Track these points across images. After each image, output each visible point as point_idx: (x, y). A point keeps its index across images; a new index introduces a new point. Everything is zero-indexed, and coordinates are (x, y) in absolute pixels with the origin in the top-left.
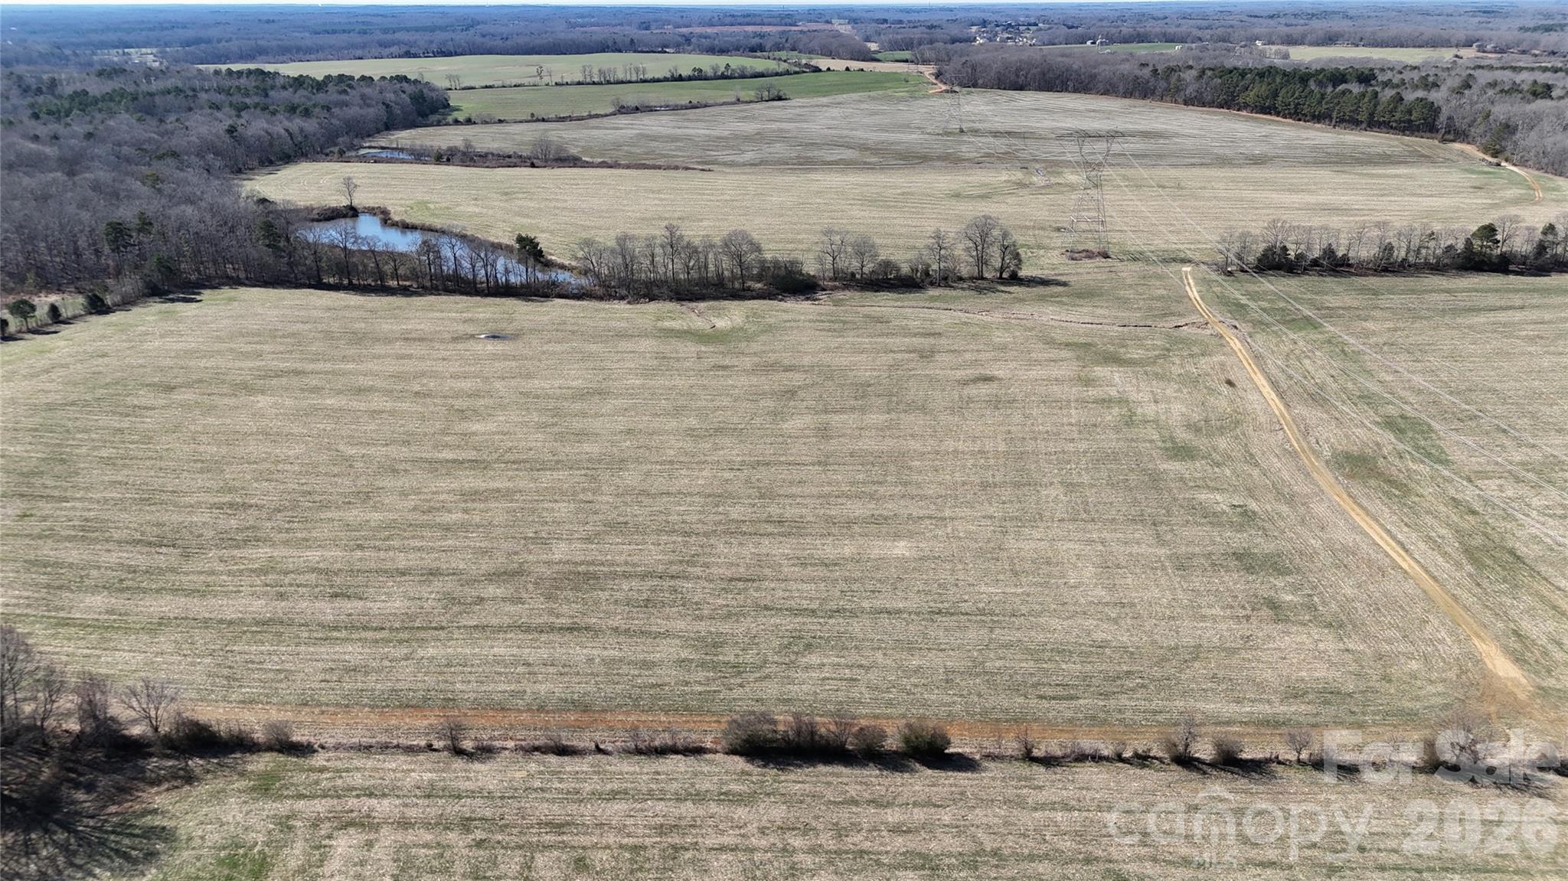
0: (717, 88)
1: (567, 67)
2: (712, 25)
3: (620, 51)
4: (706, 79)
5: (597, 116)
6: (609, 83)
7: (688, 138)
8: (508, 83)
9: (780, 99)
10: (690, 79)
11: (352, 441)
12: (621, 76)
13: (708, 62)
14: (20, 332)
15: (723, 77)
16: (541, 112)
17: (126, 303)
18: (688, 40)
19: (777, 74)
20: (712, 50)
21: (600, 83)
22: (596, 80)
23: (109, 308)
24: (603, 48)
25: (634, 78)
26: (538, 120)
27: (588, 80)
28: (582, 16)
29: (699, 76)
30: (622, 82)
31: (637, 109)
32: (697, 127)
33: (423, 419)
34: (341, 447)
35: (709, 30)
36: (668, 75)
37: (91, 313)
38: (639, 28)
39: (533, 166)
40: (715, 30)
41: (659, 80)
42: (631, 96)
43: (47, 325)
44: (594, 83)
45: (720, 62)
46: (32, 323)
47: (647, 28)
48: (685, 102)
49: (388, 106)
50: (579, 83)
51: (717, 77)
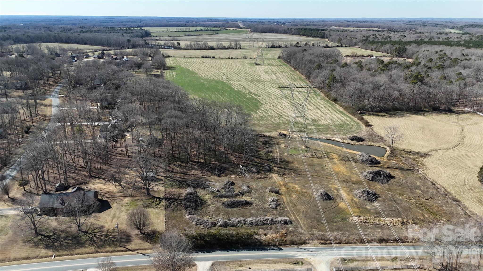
1: (173, 29)
4: (203, 31)
5: (181, 36)
6: (182, 31)
8: (160, 31)
9: (217, 34)
10: (199, 31)
12: (184, 30)
13: (203, 28)
15: (206, 31)
18: (199, 24)
19: (218, 30)
20: (205, 27)
22: (179, 31)
24: (181, 26)
25: (188, 31)
29: (201, 30)
35: (204, 23)
36: (195, 30)
40: (206, 23)
41: (193, 31)
42: (187, 33)
48: (198, 35)
50: (176, 31)
51: (205, 31)
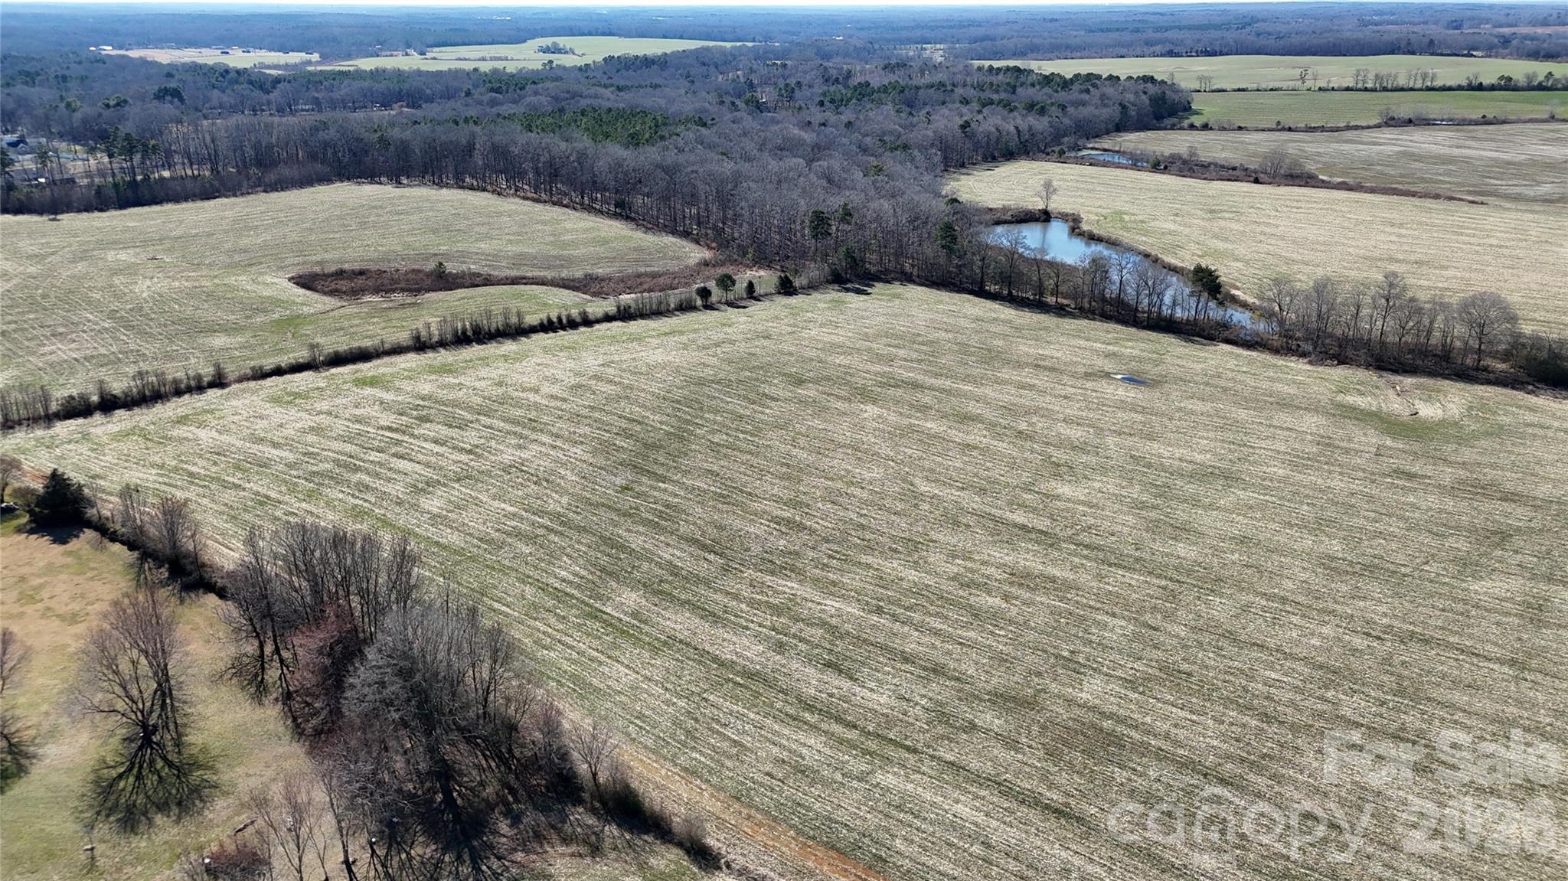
0: (1526, 101)
1: (1337, 70)
2: (1545, 23)
3: (1413, 53)
4: (1516, 89)
5: (1356, 128)
6: (1385, 89)
7: (1467, 161)
8: (1263, 86)
11: (932, 477)
12: (1402, 82)
13: (1519, 69)
14: (720, 302)
15: (1541, 87)
16: (1287, 122)
17: (812, 287)
18: (1506, 41)
20: (1535, 55)
21: (1374, 90)
22: (1370, 85)
23: (796, 290)
24: (1393, 49)
25: (1419, 85)
26: (1283, 129)
27: (1360, 86)
28: (1380, 13)
29: (1507, 85)
30: (1402, 89)
31: (1410, 121)
32: (1482, 148)
33: (1013, 465)
34: (917, 481)
35: (1540, 30)
36: (1464, 83)
37: (779, 293)
38: (1448, 28)
39: (1257, 181)
40: (1548, 30)
41: (1450, 89)
42: (1405, 105)
43: (742, 299)
44: (1366, 90)
45: (1540, 69)
46: (731, 296)
47: (1456, 28)
48: (1476, 115)
49: (1123, 107)
50: (1348, 89)
51: (1530, 88)
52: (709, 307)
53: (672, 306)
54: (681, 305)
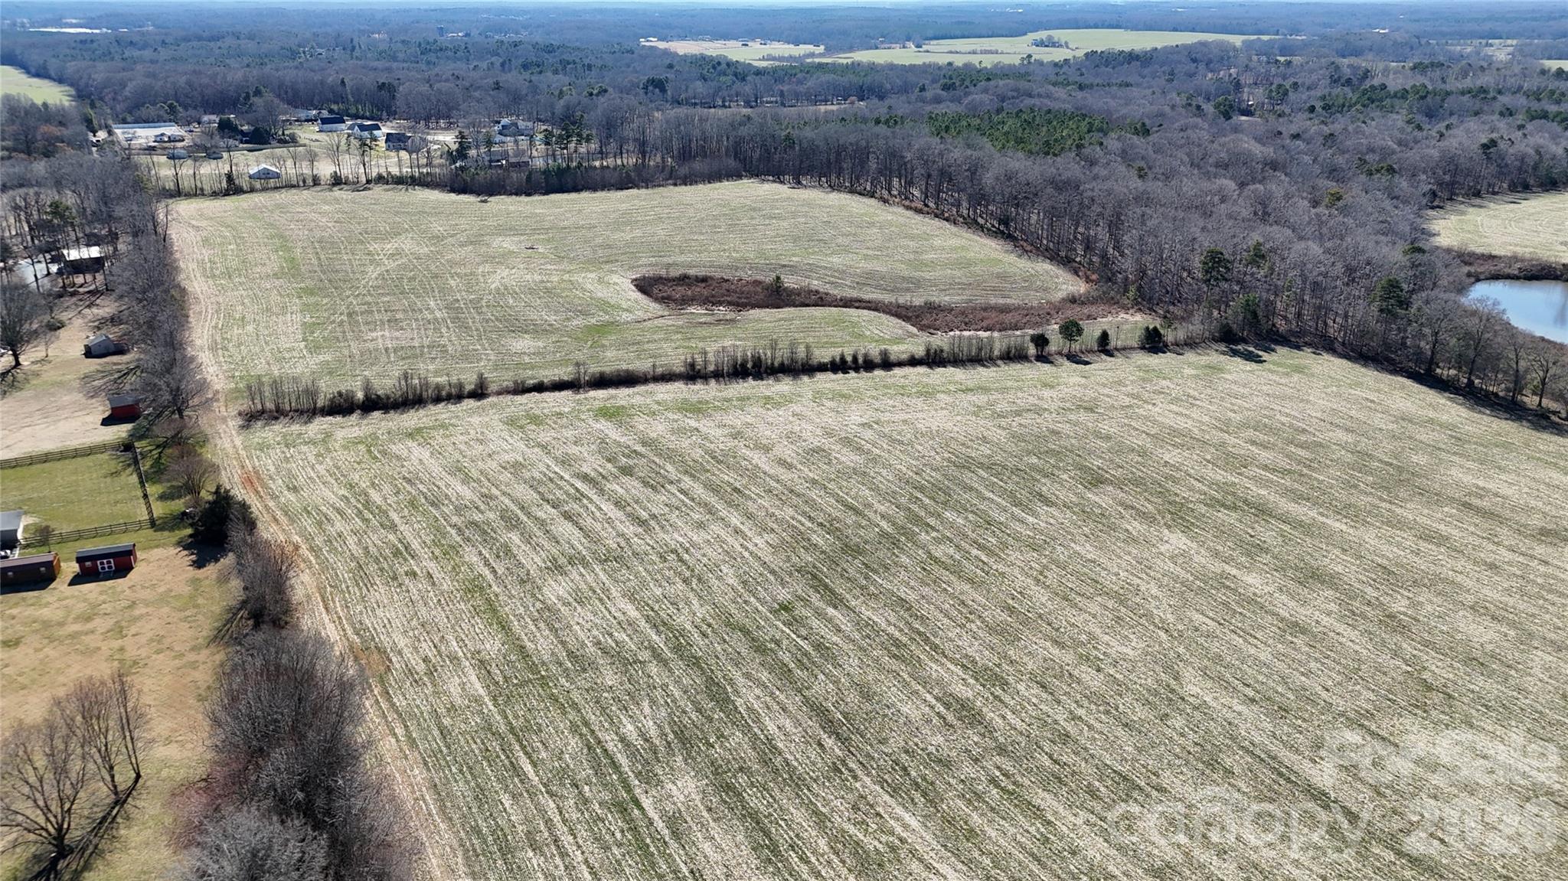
14: (1060, 353)
17: (1191, 344)
23: (1166, 346)
37: (1143, 348)
43: (1091, 351)
46: (1076, 347)
52: (1042, 358)
53: (996, 353)
54: (1009, 352)
